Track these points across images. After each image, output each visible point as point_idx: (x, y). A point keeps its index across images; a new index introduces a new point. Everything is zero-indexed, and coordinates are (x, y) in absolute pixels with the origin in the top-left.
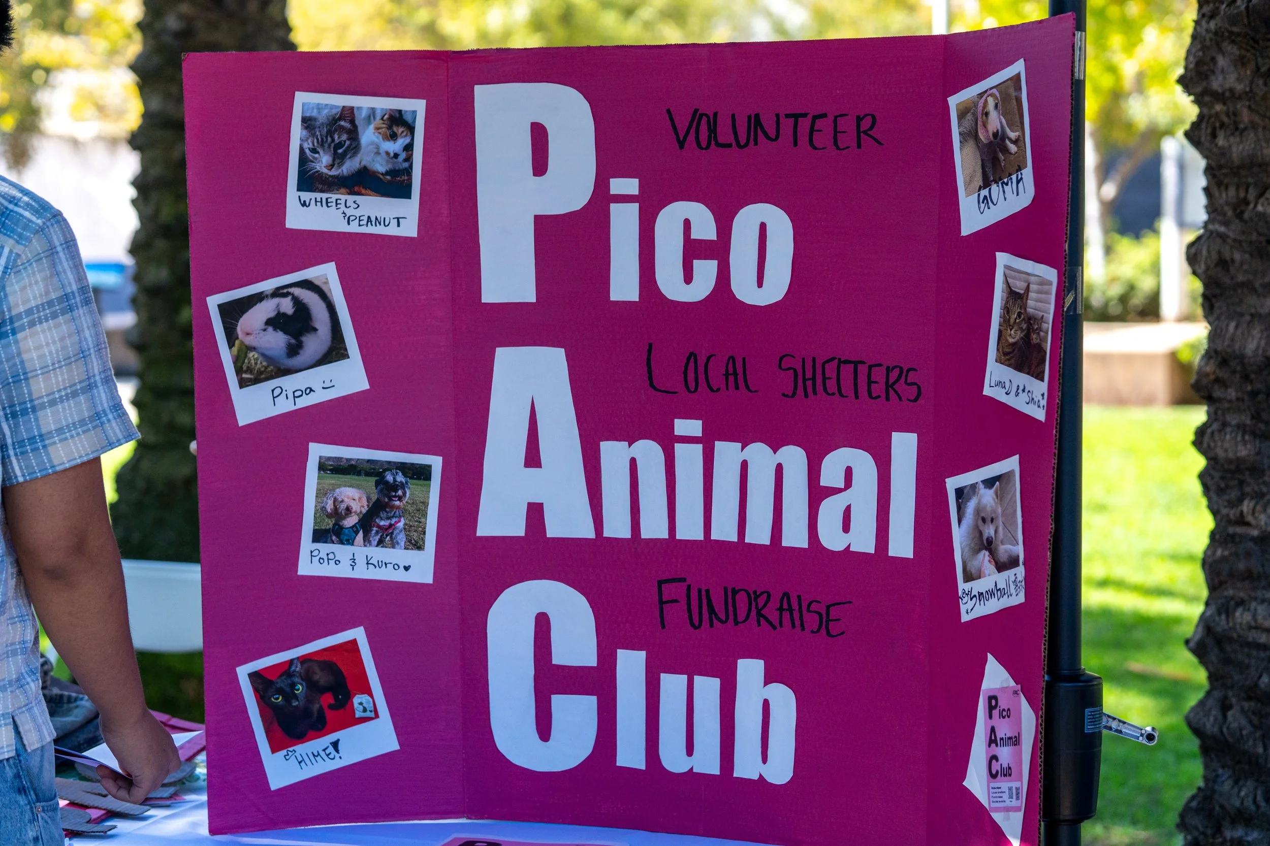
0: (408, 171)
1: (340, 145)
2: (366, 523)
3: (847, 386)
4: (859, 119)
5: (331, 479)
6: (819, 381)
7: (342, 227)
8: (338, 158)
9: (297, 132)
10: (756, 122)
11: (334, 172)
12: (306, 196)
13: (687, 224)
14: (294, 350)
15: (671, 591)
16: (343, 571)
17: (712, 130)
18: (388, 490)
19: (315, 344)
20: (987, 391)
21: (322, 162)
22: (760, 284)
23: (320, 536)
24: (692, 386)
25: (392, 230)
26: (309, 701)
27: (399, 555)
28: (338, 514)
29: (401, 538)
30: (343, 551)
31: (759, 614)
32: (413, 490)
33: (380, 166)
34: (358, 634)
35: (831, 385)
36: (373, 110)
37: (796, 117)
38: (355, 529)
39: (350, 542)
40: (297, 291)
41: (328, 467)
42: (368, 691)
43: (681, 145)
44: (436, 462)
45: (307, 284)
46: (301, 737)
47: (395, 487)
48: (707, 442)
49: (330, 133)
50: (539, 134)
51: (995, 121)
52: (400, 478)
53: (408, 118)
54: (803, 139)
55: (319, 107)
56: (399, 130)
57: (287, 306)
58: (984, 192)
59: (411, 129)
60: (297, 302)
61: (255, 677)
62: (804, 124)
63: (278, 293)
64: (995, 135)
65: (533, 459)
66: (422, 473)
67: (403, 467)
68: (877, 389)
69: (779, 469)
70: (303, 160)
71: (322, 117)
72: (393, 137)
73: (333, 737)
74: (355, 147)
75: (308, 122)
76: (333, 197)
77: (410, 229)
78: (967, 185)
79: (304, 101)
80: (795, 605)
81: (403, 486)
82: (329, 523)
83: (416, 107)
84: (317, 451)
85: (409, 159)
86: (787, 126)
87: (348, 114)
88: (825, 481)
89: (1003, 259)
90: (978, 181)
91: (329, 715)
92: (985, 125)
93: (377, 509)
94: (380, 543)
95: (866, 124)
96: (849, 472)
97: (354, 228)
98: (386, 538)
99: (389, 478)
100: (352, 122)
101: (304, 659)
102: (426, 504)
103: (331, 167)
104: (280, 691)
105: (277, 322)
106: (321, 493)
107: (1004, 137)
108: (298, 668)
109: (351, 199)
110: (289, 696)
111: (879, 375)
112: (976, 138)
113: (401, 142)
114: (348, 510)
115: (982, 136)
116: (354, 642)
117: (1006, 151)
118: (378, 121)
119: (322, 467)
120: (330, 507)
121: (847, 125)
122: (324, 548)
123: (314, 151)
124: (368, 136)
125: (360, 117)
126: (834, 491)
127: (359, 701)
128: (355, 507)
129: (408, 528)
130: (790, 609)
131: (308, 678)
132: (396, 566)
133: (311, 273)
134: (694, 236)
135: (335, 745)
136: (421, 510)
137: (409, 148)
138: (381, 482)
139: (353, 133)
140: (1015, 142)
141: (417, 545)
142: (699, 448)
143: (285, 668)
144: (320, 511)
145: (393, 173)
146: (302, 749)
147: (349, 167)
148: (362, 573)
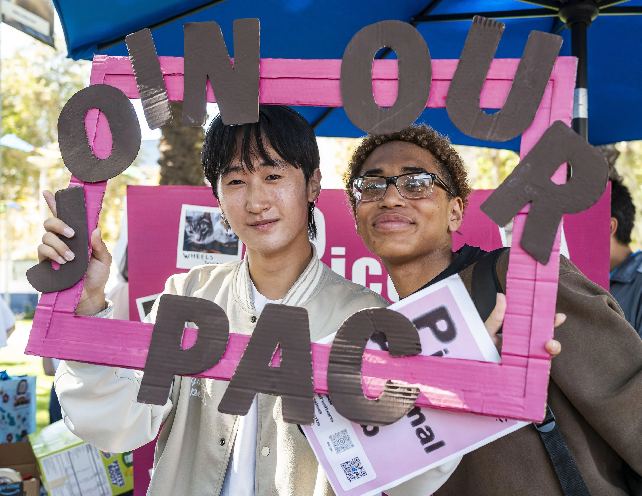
0: (236, 244)
1: (204, 230)
8: (203, 236)
9: (183, 223)
11: (201, 242)
12: (187, 253)
13: (367, 268)
21: (195, 238)
33: (223, 240)
49: (199, 224)
55: (194, 212)
70: (186, 236)
71: (195, 217)
74: (210, 230)
75: (188, 219)
76: (200, 254)
79: (186, 209)
87: (207, 216)
100: (209, 219)
103: (199, 240)
109: (209, 255)
123: (191, 232)
124: (217, 226)
125: (213, 218)
134: (371, 273)
139: (210, 225)
145: (229, 243)
147: (208, 240)
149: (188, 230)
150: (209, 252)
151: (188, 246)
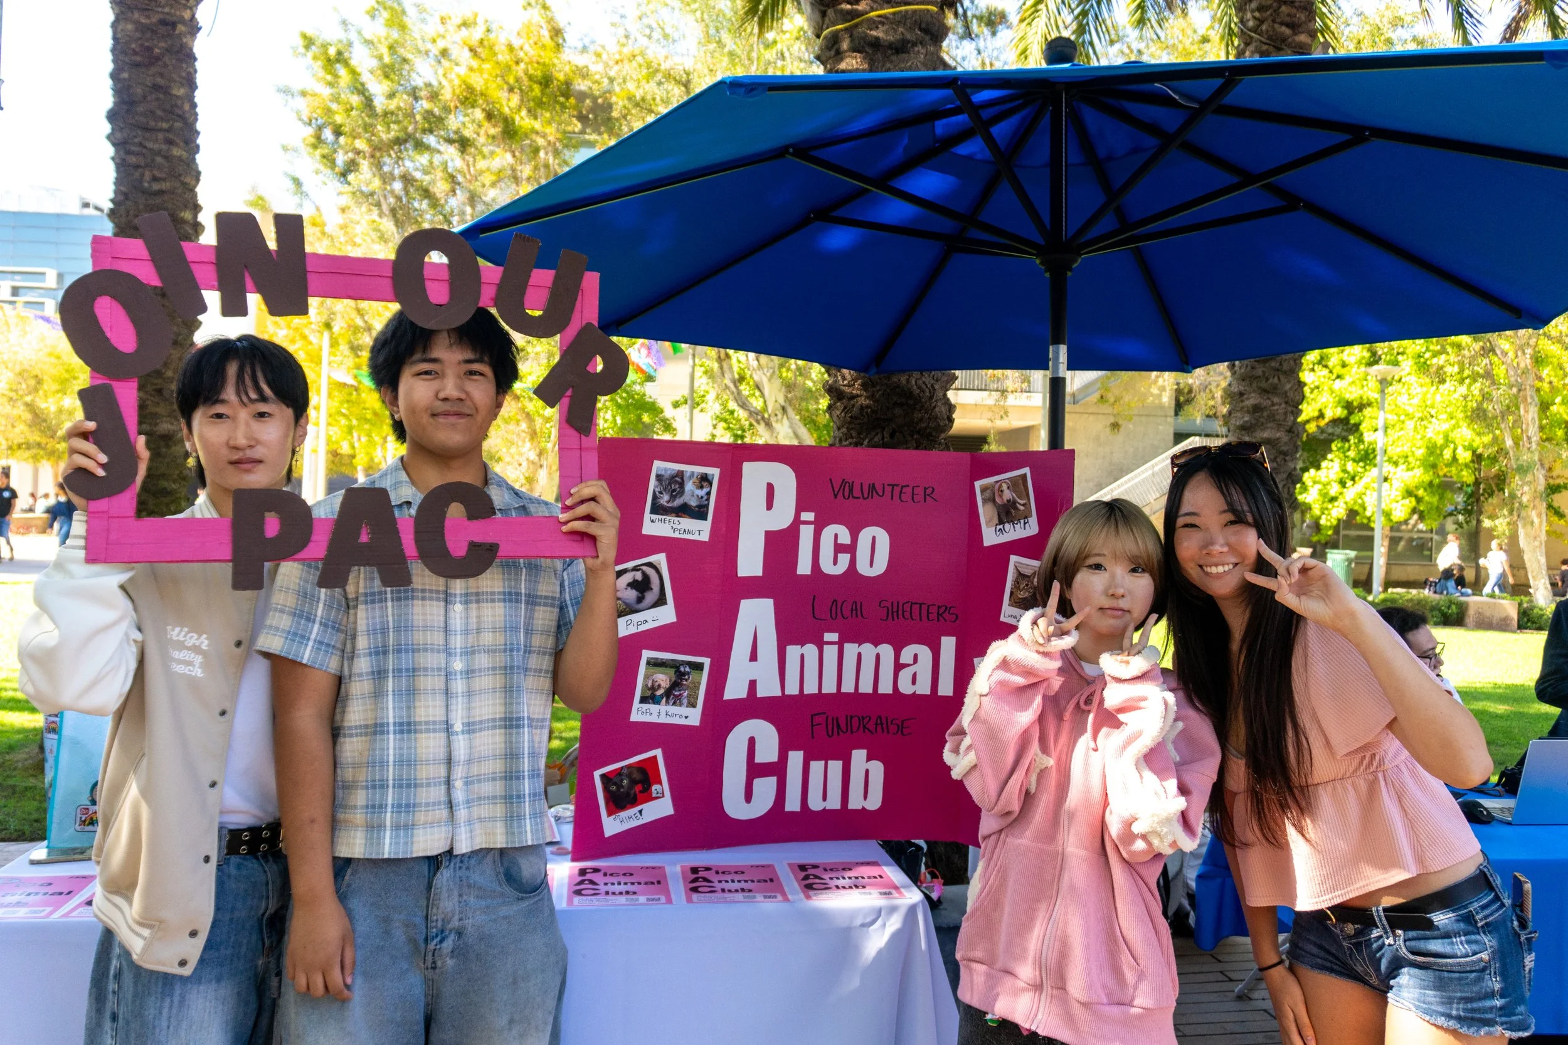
0: (707, 506)
1: (674, 491)
2: (668, 693)
3: (916, 616)
4: (925, 489)
5: (653, 669)
6: (900, 612)
7: (670, 534)
8: (673, 498)
9: (653, 482)
10: (872, 487)
11: (669, 505)
12: (654, 517)
13: (836, 536)
14: (640, 600)
15: (817, 720)
16: (653, 719)
17: (851, 490)
18: (681, 675)
19: (651, 597)
20: (1002, 619)
21: (664, 499)
22: (871, 565)
23: (643, 700)
24: (834, 615)
25: (696, 537)
26: (630, 787)
27: (683, 710)
28: (653, 689)
29: (685, 701)
30: (653, 708)
31: (864, 727)
32: (693, 676)
33: (693, 503)
34: (658, 753)
35: (907, 615)
36: (693, 473)
37: (893, 486)
38: (661, 696)
39: (658, 703)
40: (644, 568)
41: (654, 664)
42: (660, 782)
43: (836, 496)
44: (706, 661)
45: (650, 565)
46: (622, 808)
47: (684, 674)
48: (840, 644)
49: (670, 484)
50: (770, 488)
51: (1008, 495)
52: (687, 669)
53: (710, 478)
54: (896, 497)
55: (666, 470)
56: (705, 484)
57: (639, 576)
58: (999, 527)
59: (711, 484)
60: (645, 575)
61: (603, 776)
62: (897, 490)
63: (635, 569)
64: (1009, 501)
65: (754, 657)
66: (699, 667)
67: (690, 664)
68: (934, 616)
69: (878, 656)
70: (655, 497)
71: (667, 474)
72: (702, 487)
73: (639, 808)
74: (682, 492)
75: (659, 477)
76: (668, 518)
77: (705, 537)
78: (987, 523)
79: (658, 466)
80: (884, 721)
81: (688, 674)
82: (649, 693)
83: (714, 472)
84: (647, 654)
85: (708, 500)
86: (888, 489)
87: (680, 474)
88: (902, 660)
89: (1014, 559)
90: (996, 521)
91: (639, 796)
92: (1001, 496)
93: (675, 685)
94: (674, 704)
95: (929, 491)
96: (916, 657)
97: (677, 535)
98: (677, 701)
99: (682, 669)
100: (682, 479)
101: (629, 766)
102: (699, 683)
103: (668, 502)
104: (615, 784)
105: (633, 585)
106: (646, 677)
107: (1015, 502)
108: (625, 771)
109: (677, 519)
110: (620, 786)
111: (934, 610)
112: (994, 501)
113: (705, 490)
114: (659, 686)
115: (998, 500)
116: (655, 757)
117: (1016, 509)
118: (694, 479)
119: (648, 663)
120: (650, 685)
121: (919, 491)
122: (645, 706)
123: (661, 493)
124: (689, 486)
125: (687, 475)
126: (907, 665)
127: (655, 788)
128: (663, 685)
129: (689, 696)
130: (882, 724)
131: (629, 776)
132: (681, 716)
133: (652, 559)
134: (840, 541)
135: (640, 812)
136: (697, 686)
137: (709, 494)
138: (678, 671)
139: (682, 485)
140: (1023, 505)
141: (693, 705)
142: (836, 647)
143: (618, 772)
144: (645, 686)
145: (700, 506)
146: (623, 814)
147: (678, 502)
148: (663, 720)
149: (657, 490)
150: (678, 516)
151: (657, 509)
